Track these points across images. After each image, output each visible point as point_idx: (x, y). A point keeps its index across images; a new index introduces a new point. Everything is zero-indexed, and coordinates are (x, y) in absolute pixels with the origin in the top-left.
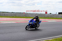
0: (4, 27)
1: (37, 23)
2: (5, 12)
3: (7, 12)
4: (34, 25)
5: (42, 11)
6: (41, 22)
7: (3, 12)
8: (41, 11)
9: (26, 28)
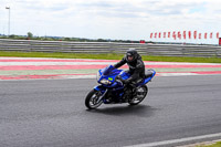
0: (70, 92)
1: (135, 80)
2: (74, 40)
3: (83, 40)
4: (122, 91)
5: (208, 36)
6: (151, 76)
7: (68, 39)
8: (203, 36)
9: (87, 104)
